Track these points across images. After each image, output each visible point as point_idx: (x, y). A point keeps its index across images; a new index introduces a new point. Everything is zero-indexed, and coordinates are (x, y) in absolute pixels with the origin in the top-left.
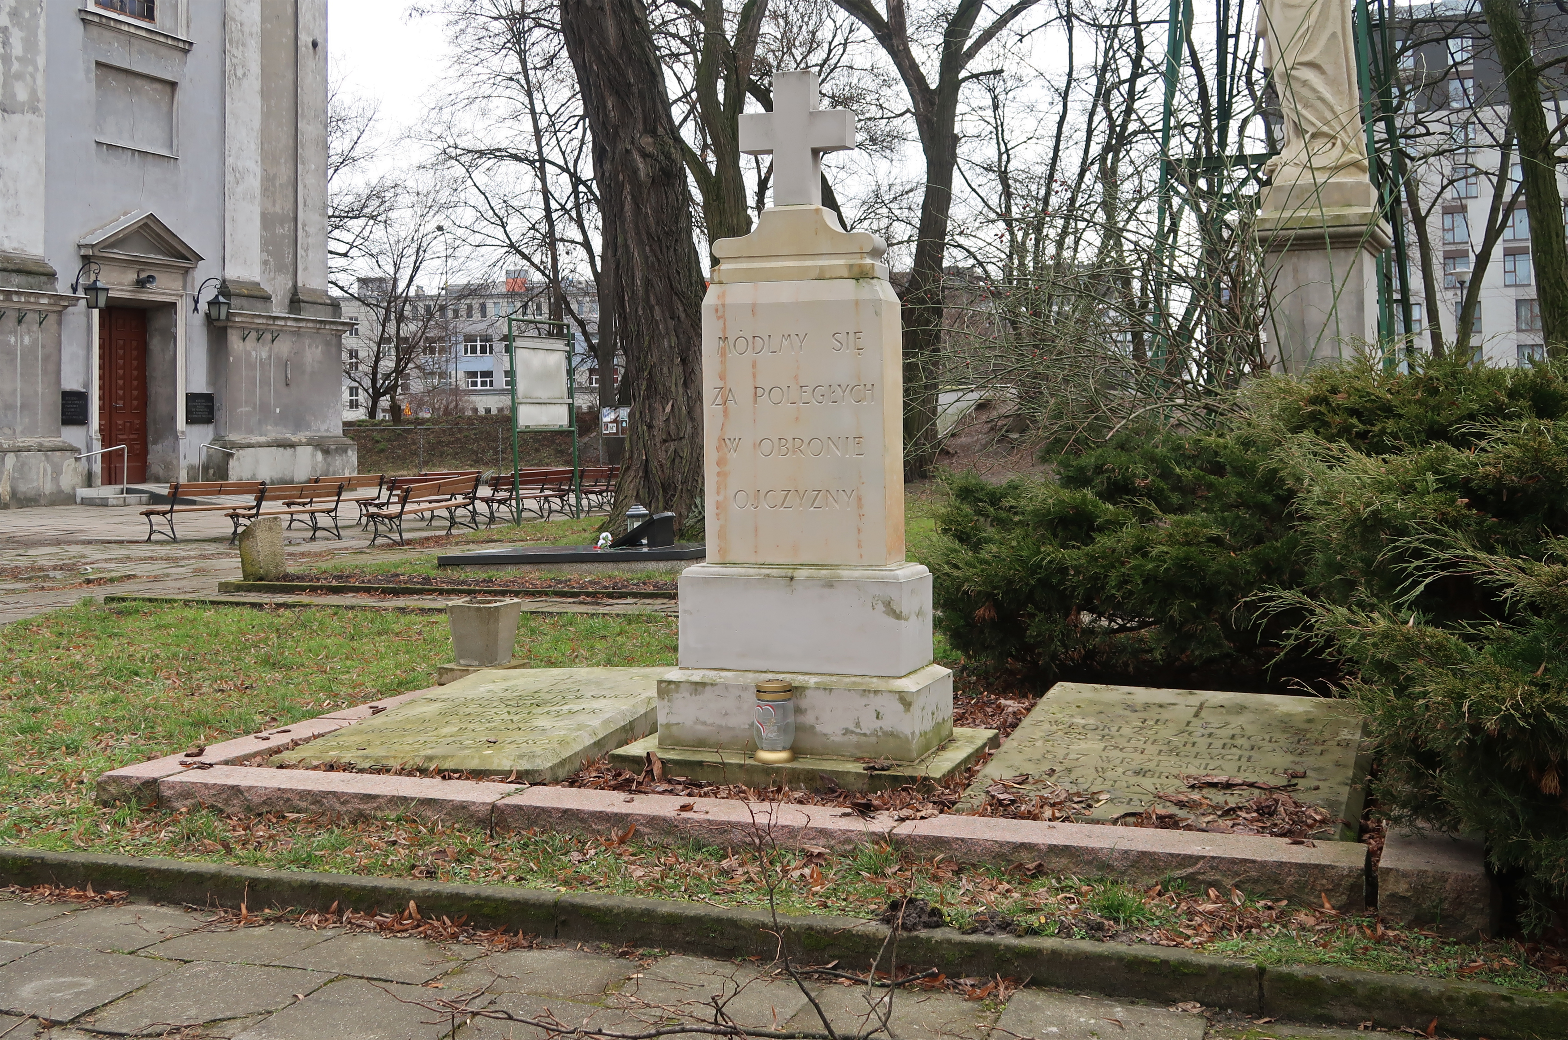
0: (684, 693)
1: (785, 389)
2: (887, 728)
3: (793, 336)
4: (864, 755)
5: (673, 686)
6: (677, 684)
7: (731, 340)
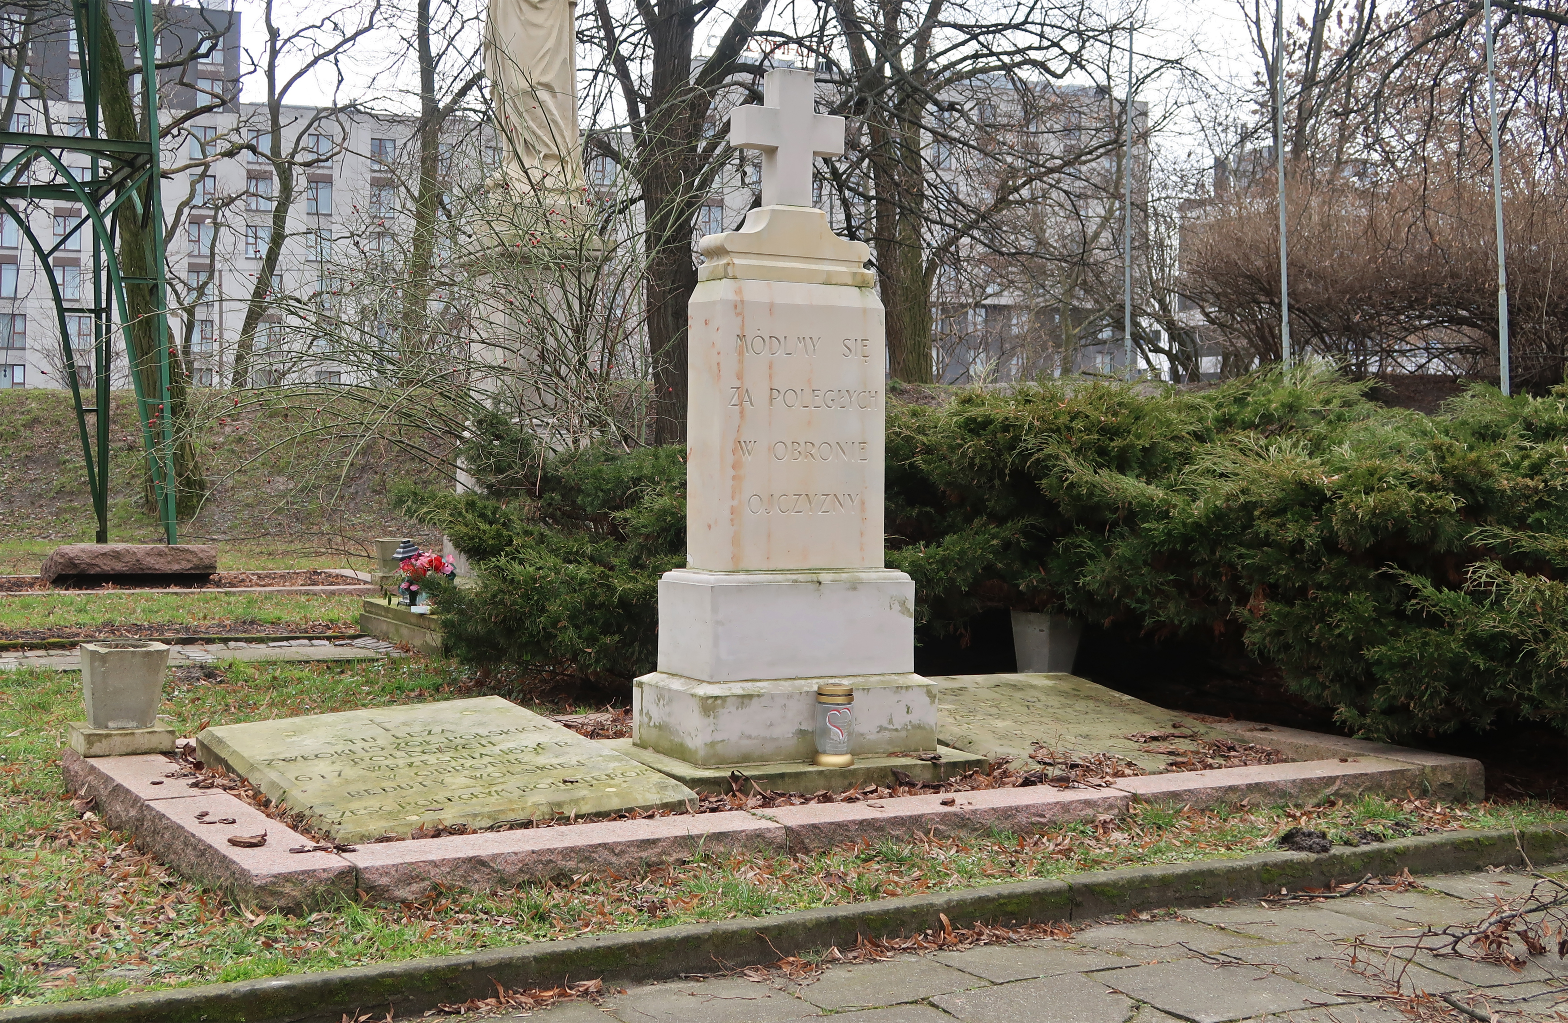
0: (731, 706)
1: (799, 392)
2: (915, 722)
3: (808, 340)
4: (896, 750)
5: (719, 702)
6: (723, 698)
7: (749, 339)
